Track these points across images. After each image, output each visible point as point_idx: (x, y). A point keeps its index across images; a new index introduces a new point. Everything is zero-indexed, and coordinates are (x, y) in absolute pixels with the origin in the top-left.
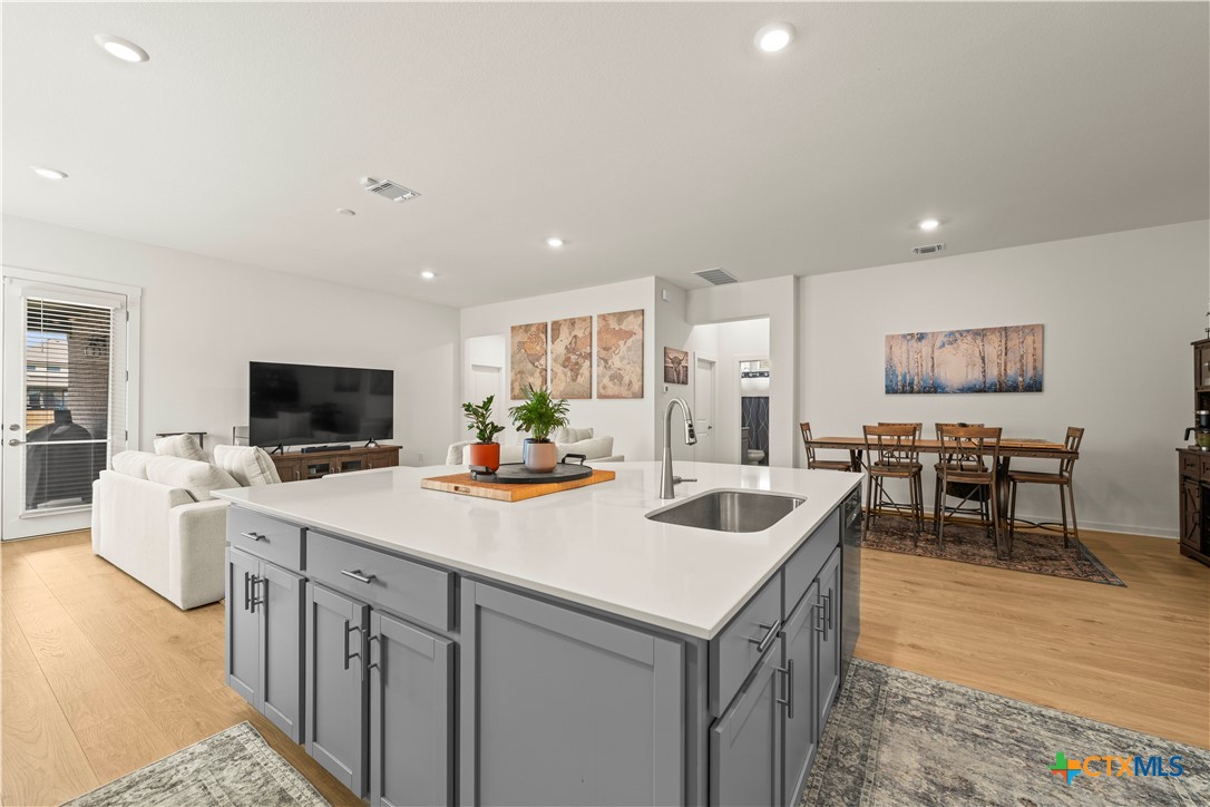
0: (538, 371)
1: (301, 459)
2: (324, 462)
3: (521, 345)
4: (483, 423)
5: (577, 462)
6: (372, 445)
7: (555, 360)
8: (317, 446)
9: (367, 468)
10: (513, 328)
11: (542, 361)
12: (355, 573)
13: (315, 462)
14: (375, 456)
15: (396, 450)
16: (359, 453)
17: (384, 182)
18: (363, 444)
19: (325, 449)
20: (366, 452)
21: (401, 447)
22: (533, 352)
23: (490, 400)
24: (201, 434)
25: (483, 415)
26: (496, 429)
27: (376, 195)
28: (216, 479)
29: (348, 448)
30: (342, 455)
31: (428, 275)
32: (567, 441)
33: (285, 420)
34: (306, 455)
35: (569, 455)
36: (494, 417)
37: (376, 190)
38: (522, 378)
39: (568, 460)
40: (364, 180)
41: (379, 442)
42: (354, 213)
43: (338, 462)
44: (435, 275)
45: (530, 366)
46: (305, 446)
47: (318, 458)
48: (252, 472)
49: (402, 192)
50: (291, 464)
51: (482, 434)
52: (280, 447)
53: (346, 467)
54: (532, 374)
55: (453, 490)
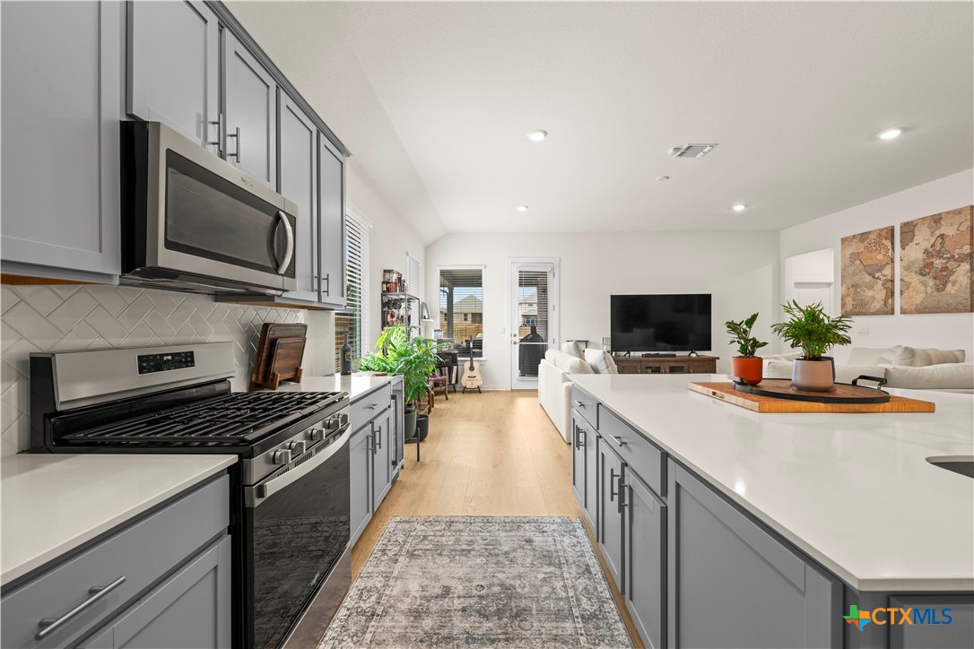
0: (881, 282)
1: (641, 361)
2: (657, 365)
3: (855, 256)
4: (744, 339)
5: (874, 385)
6: (694, 355)
7: (907, 268)
8: (652, 353)
9: (689, 372)
10: (844, 240)
11: (887, 271)
12: (616, 438)
13: (650, 365)
14: (695, 364)
15: (713, 360)
16: (683, 360)
17: (686, 146)
18: (686, 353)
19: (657, 355)
20: (690, 360)
21: (718, 358)
22: (872, 262)
23: (754, 317)
24: (586, 342)
25: (745, 332)
26: (756, 344)
27: (682, 158)
28: (582, 369)
29: (674, 356)
30: (669, 361)
31: (739, 208)
32: (911, 364)
33: (638, 333)
34: (645, 359)
35: (862, 377)
36: (755, 333)
37: (680, 155)
38: (856, 293)
39: (860, 382)
40: (671, 151)
41: (700, 353)
42: (668, 178)
43: (667, 366)
44: (746, 206)
45: (868, 278)
46: (644, 353)
47: (653, 361)
48: (602, 366)
49: (701, 148)
50: (635, 364)
51: (743, 349)
52: (629, 353)
53: (673, 370)
54: (871, 287)
55: (711, 395)
